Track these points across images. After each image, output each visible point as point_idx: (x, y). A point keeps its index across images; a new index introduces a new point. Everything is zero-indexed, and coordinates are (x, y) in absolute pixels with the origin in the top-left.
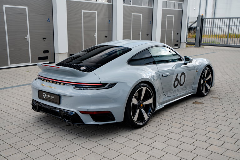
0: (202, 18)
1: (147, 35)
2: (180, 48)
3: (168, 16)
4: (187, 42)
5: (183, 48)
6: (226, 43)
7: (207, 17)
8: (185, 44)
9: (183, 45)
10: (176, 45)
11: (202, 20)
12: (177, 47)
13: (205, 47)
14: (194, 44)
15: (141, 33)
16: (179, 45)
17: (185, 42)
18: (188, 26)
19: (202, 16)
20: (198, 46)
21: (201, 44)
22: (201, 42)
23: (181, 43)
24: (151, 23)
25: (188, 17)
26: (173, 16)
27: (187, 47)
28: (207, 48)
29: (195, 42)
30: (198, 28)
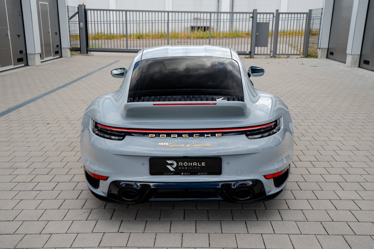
0: (85, 9)
1: (19, 36)
2: (62, 57)
3: (41, 4)
4: (71, 48)
5: (67, 57)
8: (69, 50)
9: (66, 52)
10: (57, 53)
11: (86, 12)
13: (92, 53)
14: (79, 50)
15: (9, 32)
16: (60, 52)
17: (69, 47)
19: (84, 6)
20: (85, 52)
21: (88, 49)
22: (88, 46)
23: (62, 49)
24: (21, 15)
26: (47, 3)
27: (72, 55)
28: (100, 56)
29: (79, 47)
30: (81, 24)
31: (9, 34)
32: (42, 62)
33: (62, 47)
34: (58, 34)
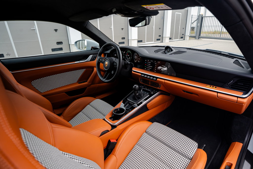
0: (202, 17)
1: (160, 28)
2: (184, 40)
3: (176, 14)
4: (190, 36)
5: (187, 40)
6: (219, 37)
7: (206, 15)
8: (189, 37)
9: (187, 38)
10: (182, 38)
11: (202, 18)
12: (183, 39)
13: (202, 39)
14: (195, 37)
15: (154, 26)
16: (184, 37)
17: (189, 35)
18: (191, 23)
19: (202, 15)
20: (198, 38)
21: (200, 37)
22: (200, 36)
23: (185, 36)
24: (163, 18)
25: (192, 15)
26: (181, 14)
27: (189, 39)
28: (205, 40)
29: (195, 35)
30: (199, 24)
31: (154, 27)
32: (169, 42)
33: (186, 35)
34: (184, 29)
